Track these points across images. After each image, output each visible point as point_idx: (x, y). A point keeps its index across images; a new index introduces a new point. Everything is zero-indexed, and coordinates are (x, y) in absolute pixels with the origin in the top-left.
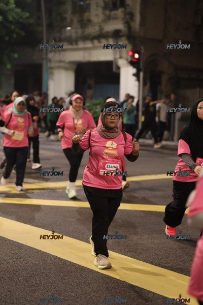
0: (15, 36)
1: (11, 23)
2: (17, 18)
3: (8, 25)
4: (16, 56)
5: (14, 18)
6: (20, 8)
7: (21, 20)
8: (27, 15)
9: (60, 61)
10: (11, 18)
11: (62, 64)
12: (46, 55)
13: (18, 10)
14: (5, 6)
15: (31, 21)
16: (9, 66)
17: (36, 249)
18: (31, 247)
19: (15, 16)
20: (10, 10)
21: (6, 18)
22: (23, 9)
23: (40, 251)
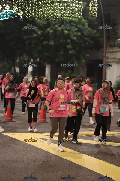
0: (88, 44)
1: (86, 36)
2: (89, 33)
3: (84, 37)
4: (88, 55)
5: (87, 33)
6: (91, 28)
7: (91, 35)
8: (95, 31)
9: (114, 58)
10: (85, 34)
11: (115, 60)
12: (106, 55)
13: (90, 29)
14: (82, 26)
15: (97, 35)
16: (84, 61)
17: (93, 171)
18: (91, 170)
19: (88, 32)
20: (85, 29)
21: (83, 34)
22: (93, 28)
23: (96, 173)
